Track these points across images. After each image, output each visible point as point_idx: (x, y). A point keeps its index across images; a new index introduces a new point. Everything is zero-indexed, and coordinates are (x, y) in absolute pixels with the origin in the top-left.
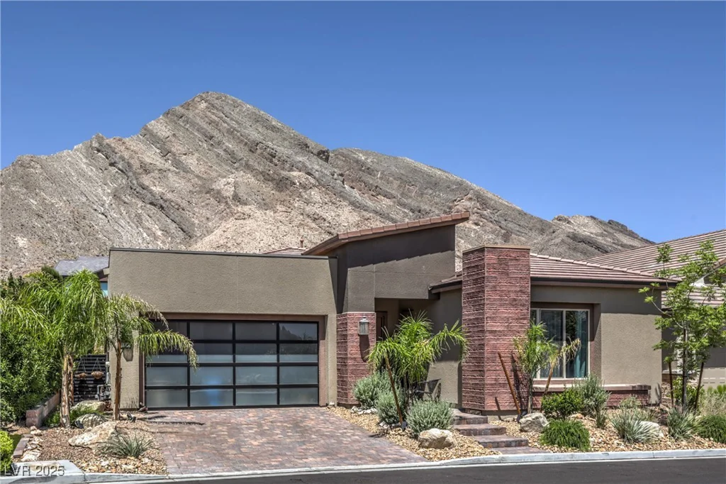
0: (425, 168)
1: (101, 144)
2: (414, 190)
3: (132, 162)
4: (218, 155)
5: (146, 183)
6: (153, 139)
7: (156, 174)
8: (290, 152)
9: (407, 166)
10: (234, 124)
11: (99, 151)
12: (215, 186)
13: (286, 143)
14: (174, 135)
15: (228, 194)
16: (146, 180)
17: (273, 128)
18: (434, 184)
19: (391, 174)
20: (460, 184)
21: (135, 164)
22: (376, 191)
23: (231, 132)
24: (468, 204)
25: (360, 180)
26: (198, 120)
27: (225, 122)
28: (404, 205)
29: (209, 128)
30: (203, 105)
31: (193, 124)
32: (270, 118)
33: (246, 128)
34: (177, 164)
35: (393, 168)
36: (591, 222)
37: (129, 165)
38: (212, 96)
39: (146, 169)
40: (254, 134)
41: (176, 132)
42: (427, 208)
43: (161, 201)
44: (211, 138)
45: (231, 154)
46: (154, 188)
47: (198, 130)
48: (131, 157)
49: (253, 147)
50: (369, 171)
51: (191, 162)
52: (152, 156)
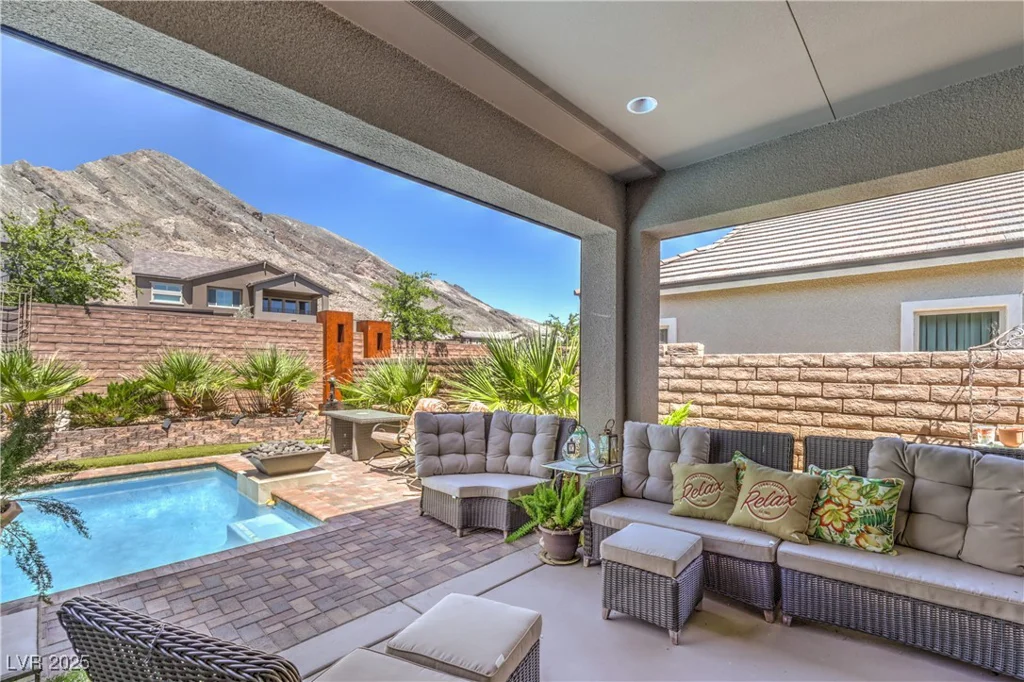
0: (337, 237)
1: (25, 170)
2: (329, 251)
3: (64, 191)
4: (160, 201)
5: (80, 211)
6: (91, 178)
7: (91, 205)
8: (229, 209)
9: (324, 233)
10: (175, 179)
11: (23, 175)
12: (156, 224)
13: (225, 202)
14: (114, 178)
15: (168, 231)
16: (80, 208)
17: (213, 189)
18: (344, 249)
19: (312, 237)
20: (362, 251)
21: (67, 193)
22: (301, 248)
23: (173, 185)
24: (368, 264)
25: (287, 238)
26: (140, 170)
27: (167, 176)
28: (322, 260)
29: (151, 179)
30: (145, 159)
31: (134, 173)
32: (211, 181)
33: (187, 184)
34: (117, 201)
35: (313, 234)
36: (444, 285)
37: (60, 193)
38: (155, 154)
39: (80, 199)
40: (195, 191)
41: (115, 175)
42: (339, 264)
43: (97, 229)
44: (153, 186)
45: (174, 203)
46: (88, 217)
47: (139, 178)
48: (63, 186)
49: (195, 200)
50: (294, 232)
51: (133, 202)
52: (89, 190)
